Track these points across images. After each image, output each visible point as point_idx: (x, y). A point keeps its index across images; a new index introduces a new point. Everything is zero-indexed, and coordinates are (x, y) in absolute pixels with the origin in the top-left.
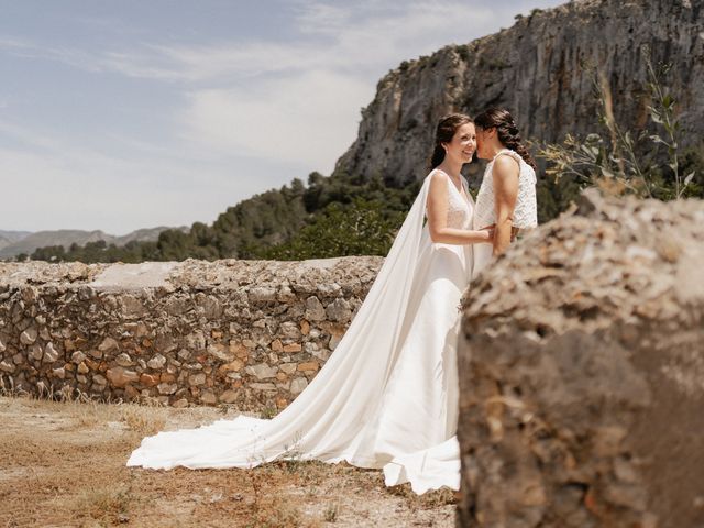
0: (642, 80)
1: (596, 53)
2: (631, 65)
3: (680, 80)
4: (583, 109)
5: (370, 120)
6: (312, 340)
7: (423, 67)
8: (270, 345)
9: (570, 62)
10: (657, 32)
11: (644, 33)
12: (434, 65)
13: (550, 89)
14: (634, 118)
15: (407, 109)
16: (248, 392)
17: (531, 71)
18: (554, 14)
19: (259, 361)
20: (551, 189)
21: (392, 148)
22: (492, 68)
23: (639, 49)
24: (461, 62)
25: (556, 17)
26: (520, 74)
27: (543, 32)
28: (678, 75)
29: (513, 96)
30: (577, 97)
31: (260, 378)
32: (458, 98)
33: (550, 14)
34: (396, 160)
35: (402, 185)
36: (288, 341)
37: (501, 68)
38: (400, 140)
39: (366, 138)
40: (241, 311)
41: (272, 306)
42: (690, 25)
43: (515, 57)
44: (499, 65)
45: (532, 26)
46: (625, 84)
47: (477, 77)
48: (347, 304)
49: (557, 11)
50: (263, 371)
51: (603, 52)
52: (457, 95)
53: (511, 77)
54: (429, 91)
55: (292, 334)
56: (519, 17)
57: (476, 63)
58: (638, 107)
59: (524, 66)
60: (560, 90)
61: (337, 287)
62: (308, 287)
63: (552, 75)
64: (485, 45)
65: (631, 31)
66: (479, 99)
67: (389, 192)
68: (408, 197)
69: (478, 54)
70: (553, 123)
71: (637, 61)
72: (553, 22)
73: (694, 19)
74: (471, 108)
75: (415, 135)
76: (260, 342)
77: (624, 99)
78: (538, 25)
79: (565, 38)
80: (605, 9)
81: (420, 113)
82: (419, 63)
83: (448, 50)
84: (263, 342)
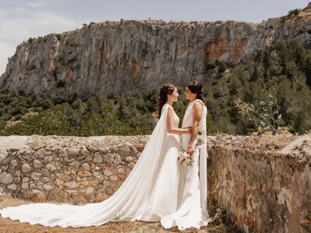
0: (136, 57)
1: (117, 44)
2: (131, 51)
3: (151, 59)
4: (111, 67)
5: (12, 63)
6: (96, 171)
7: (40, 42)
8: (77, 173)
9: (106, 46)
10: (142, 38)
11: (137, 38)
12: (45, 41)
13: (97, 57)
14: (132, 73)
15: (31, 60)
16: (66, 194)
17: (90, 49)
18: (100, 25)
19: (71, 180)
20: (97, 101)
21: (23, 78)
22: (72, 45)
23: (135, 44)
24: (58, 41)
25: (101, 27)
26: (85, 49)
27: (95, 33)
28: (150, 57)
29: (81, 59)
30: (109, 62)
31: (71, 188)
32: (56, 57)
33: (98, 25)
34: (25, 83)
35: (27, 95)
36: (86, 171)
37: (76, 46)
38: (27, 74)
39: (10, 72)
40: (64, 158)
41: (78, 156)
42: (155, 37)
43: (82, 42)
44: (75, 44)
45: (90, 29)
46: (129, 59)
47: (65, 49)
48: (113, 156)
49: (102, 24)
50: (74, 184)
51: (120, 44)
52: (55, 56)
53: (80, 50)
54: (42, 53)
55: (87, 168)
56: (85, 25)
57: (65, 43)
58: (134, 69)
59: (87, 46)
60: (102, 58)
61: (108, 148)
62: (95, 148)
63: (98, 51)
64: (69, 35)
65: (132, 36)
66: (65, 59)
67: (21, 98)
68: (30, 101)
69: (66, 39)
70: (98, 72)
71: (134, 49)
72: (100, 29)
73: (157, 35)
74: (62, 63)
75: (35, 72)
76: (72, 172)
77: (128, 65)
78: (93, 29)
79: (105, 36)
80: (122, 26)
81: (37, 63)
82: (38, 40)
83: (52, 35)
84: (74, 172)
